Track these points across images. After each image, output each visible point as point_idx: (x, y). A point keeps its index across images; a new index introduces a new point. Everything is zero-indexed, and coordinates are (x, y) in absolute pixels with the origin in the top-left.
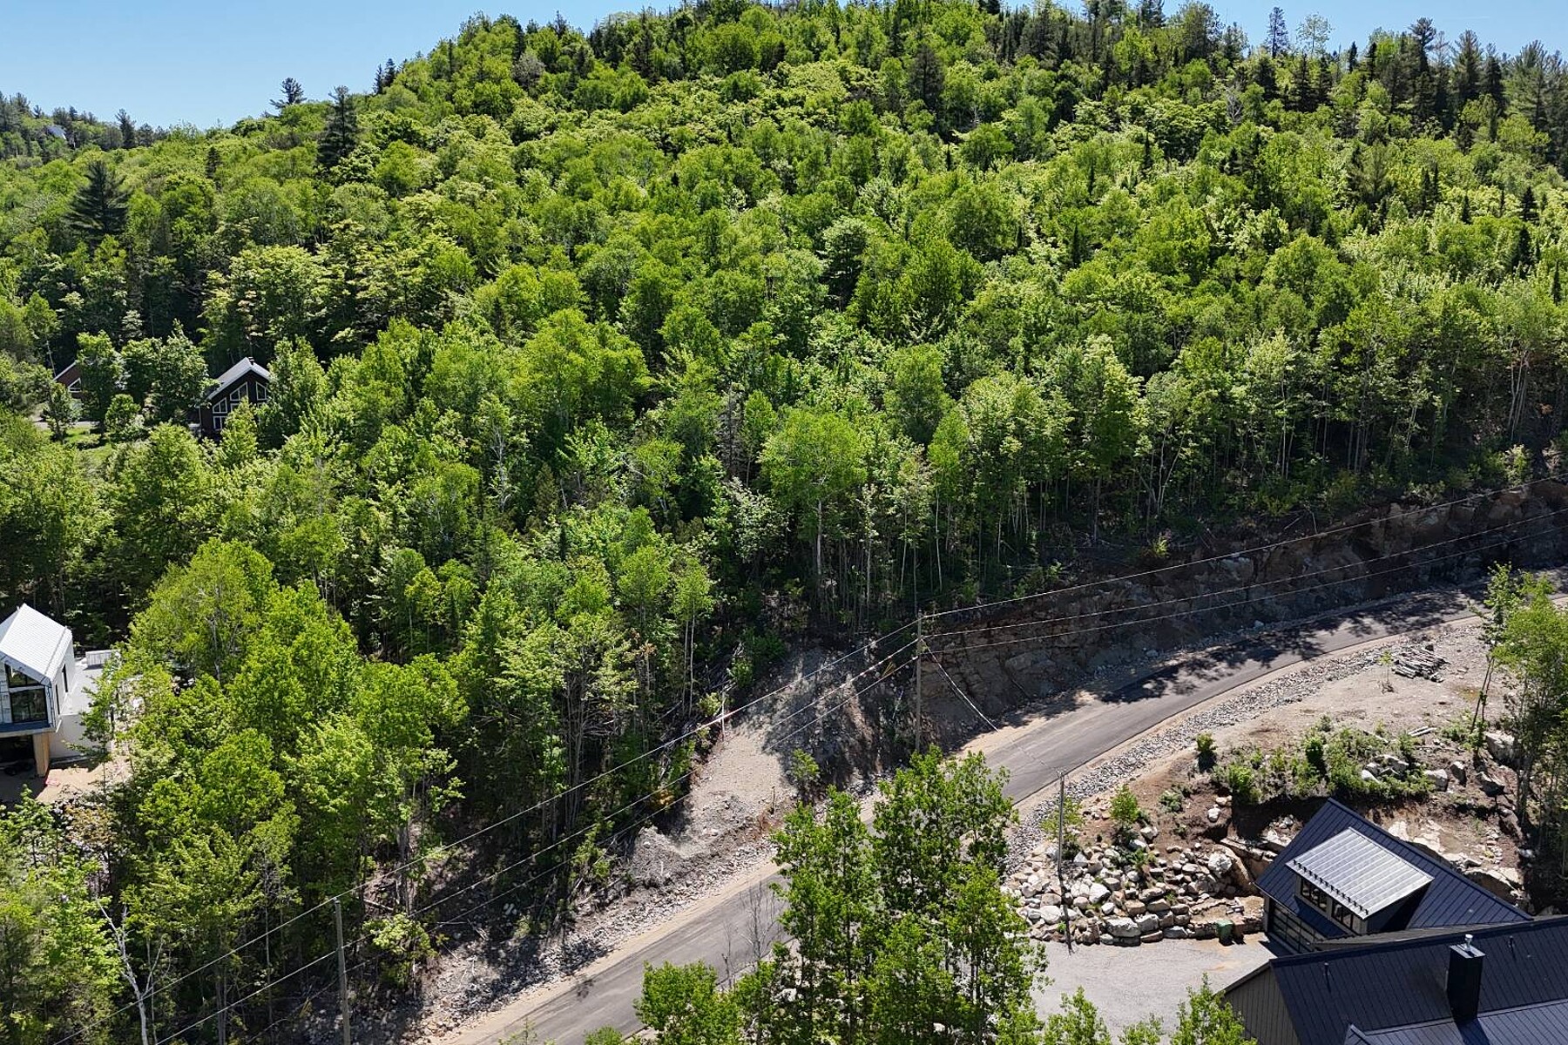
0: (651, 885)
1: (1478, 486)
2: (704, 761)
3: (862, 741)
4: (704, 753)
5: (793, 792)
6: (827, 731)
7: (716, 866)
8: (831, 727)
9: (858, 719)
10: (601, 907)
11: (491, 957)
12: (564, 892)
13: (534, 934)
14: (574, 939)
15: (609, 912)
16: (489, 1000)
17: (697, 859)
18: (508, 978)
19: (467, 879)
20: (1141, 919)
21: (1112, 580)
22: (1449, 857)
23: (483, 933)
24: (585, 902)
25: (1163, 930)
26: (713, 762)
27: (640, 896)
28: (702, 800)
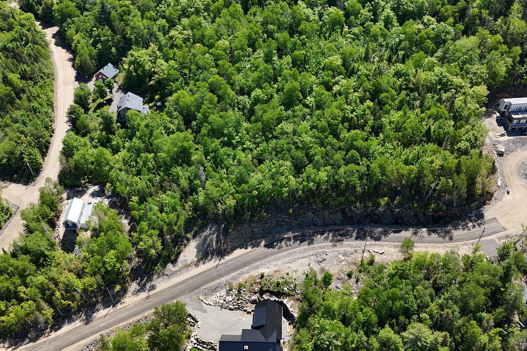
0: (167, 275)
1: (374, 205)
2: (185, 247)
3: (213, 249)
4: (185, 246)
5: (196, 259)
6: (207, 247)
7: (179, 273)
8: (209, 245)
9: (214, 244)
10: (158, 277)
11: (139, 284)
12: (153, 275)
13: (146, 281)
14: (152, 283)
15: (159, 278)
16: (137, 293)
17: (176, 272)
18: (141, 289)
19: (140, 266)
20: (235, 306)
21: (279, 215)
22: (290, 309)
23: (139, 279)
24: (155, 277)
25: (239, 309)
26: (187, 248)
27: (165, 276)
28: (181, 258)
